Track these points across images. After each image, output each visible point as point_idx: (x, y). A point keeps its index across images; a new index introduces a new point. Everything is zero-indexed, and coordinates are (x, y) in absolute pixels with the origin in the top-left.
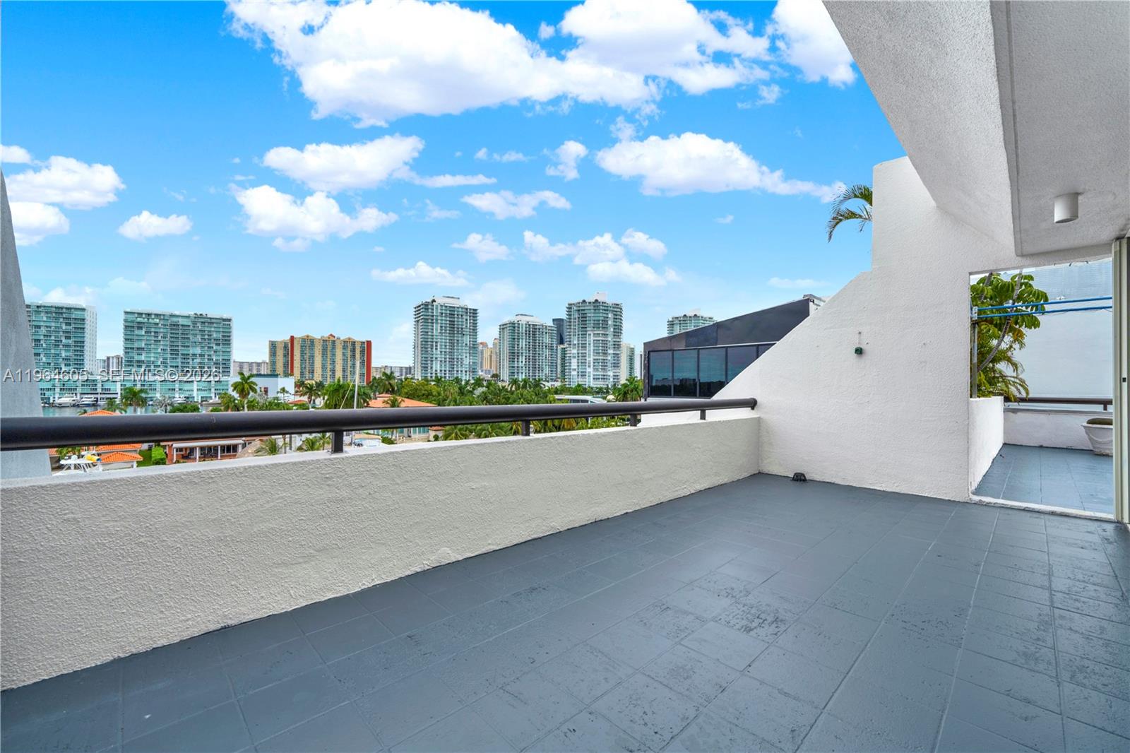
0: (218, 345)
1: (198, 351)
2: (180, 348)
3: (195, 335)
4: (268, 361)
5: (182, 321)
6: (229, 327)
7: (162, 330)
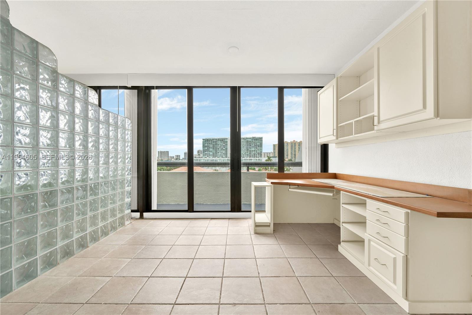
0: (259, 147)
1: (253, 149)
2: (249, 149)
3: (252, 144)
4: (273, 152)
5: (249, 140)
6: (262, 140)
7: (244, 143)
